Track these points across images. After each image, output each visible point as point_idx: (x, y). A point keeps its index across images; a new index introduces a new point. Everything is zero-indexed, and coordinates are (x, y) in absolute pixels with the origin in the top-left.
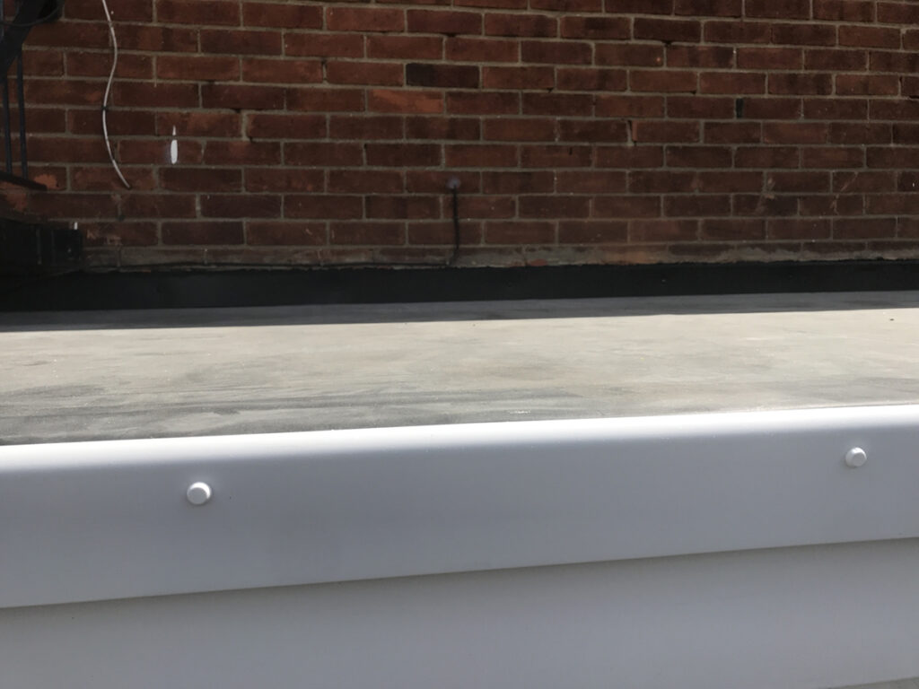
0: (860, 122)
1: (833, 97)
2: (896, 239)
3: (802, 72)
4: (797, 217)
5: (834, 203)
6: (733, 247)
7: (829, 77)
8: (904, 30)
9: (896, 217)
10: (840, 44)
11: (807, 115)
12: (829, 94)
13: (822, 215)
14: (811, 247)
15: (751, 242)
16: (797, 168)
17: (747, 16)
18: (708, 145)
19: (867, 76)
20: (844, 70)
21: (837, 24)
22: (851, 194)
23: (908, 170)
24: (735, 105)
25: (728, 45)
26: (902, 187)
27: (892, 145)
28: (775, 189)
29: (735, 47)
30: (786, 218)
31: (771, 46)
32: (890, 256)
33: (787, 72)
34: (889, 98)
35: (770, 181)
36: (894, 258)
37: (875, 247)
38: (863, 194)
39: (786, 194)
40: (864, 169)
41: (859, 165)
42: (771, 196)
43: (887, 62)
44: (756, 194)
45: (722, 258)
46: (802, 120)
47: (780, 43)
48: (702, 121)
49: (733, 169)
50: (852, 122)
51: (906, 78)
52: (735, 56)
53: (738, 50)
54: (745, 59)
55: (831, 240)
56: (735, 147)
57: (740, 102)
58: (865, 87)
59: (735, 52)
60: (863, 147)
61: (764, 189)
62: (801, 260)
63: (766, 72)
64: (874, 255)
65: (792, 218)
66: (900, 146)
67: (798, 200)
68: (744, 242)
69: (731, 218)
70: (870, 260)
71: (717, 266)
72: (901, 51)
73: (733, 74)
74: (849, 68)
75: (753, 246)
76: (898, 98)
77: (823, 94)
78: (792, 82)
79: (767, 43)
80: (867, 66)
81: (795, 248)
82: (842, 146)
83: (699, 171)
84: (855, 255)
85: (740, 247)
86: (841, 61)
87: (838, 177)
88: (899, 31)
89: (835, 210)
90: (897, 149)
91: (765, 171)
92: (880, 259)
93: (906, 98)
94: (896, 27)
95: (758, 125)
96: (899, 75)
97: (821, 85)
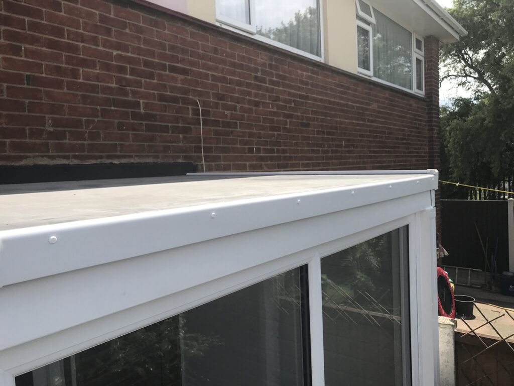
0: (95, 95)
1: (81, 80)
2: (118, 153)
3: (64, 65)
4: (67, 141)
5: (86, 135)
6: (29, 157)
7: (79, 70)
8: (115, 53)
9: (117, 143)
10: (83, 55)
11: (68, 89)
12: (80, 79)
13: (80, 141)
14: (76, 157)
15: (42, 154)
16: (65, 115)
17: (29, 30)
18: (9, 98)
19: (98, 73)
20: (86, 68)
21: (81, 44)
22: (94, 131)
23: (121, 121)
24: (25, 78)
25: (18, 44)
26: (119, 129)
27: (113, 108)
28: (52, 126)
29: (23, 46)
30: (61, 141)
31: (44, 49)
32: (116, 162)
33: (55, 64)
34: (110, 85)
35: (50, 121)
36: (118, 163)
37: (109, 157)
38: (101, 131)
39: (60, 129)
40: (100, 119)
41: (97, 117)
42: (51, 129)
43: (107, 67)
44: (42, 128)
45: (24, 163)
46: (65, 90)
47: (49, 48)
48: (5, 85)
49: (26, 113)
50: (92, 94)
51: (117, 76)
52: (23, 51)
53: (24, 47)
54: (29, 53)
55: (86, 153)
56: (27, 101)
57: (28, 77)
58: (97, 78)
59: (23, 48)
60: (99, 107)
61: (47, 126)
62: (71, 164)
63: (43, 63)
64: (108, 161)
65: (64, 142)
66: (116, 108)
67: (67, 132)
68: (37, 154)
69: (28, 140)
70: (106, 164)
71: (21, 167)
72: (114, 63)
73: (23, 61)
74: (88, 67)
75: (42, 157)
76: (114, 85)
77: (76, 79)
78: (58, 70)
79: (43, 47)
80: (98, 68)
81: (67, 157)
82: (88, 106)
83: (5, 113)
84: (99, 161)
85: (34, 157)
86: (84, 63)
87: (87, 121)
88: (112, 53)
89: (87, 138)
90: (115, 110)
91: (47, 116)
92: (111, 163)
93: (117, 86)
94: (111, 51)
95: (40, 91)
96: (114, 74)
97: (75, 74)
